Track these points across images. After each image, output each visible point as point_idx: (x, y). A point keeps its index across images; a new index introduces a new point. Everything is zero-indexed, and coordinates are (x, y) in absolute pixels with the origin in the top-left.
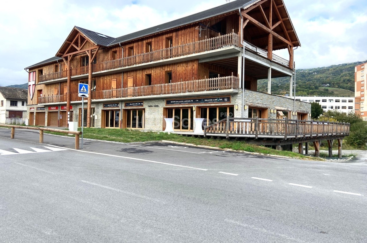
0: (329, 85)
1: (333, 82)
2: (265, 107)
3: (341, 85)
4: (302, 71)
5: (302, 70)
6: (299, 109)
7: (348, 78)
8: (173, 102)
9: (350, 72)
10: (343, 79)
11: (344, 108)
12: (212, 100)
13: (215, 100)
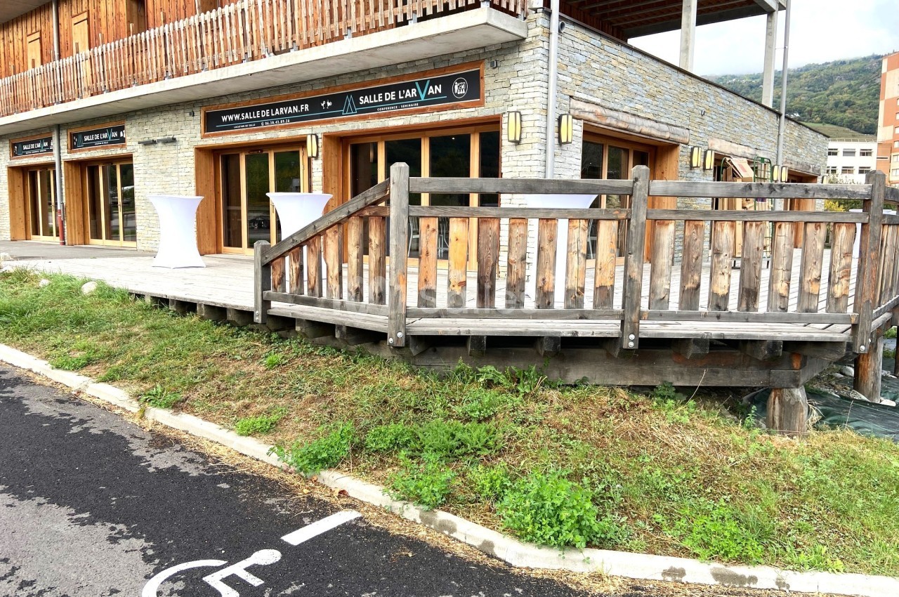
0: (798, 115)
1: (808, 108)
2: (667, 136)
3: (828, 114)
4: (734, 80)
5: (733, 77)
6: (795, 158)
7: (846, 97)
8: (231, 118)
9: (852, 82)
10: (835, 100)
11: (847, 170)
12: (392, 96)
13: (408, 94)
